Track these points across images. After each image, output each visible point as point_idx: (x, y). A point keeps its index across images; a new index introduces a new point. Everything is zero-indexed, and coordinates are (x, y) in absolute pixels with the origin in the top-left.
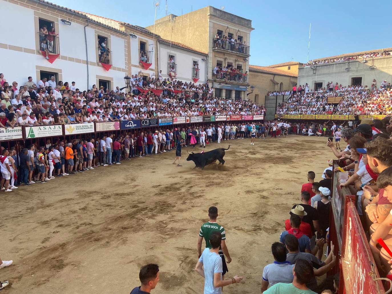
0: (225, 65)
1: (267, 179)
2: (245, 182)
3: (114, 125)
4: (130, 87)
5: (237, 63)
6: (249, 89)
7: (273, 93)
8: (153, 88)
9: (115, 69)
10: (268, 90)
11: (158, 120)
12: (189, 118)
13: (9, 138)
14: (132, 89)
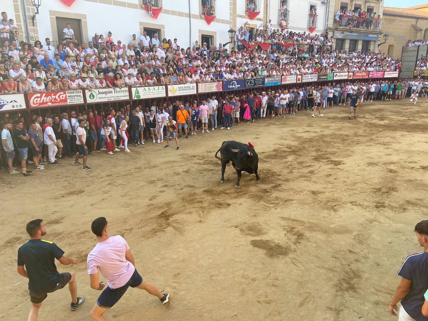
0: (351, 8)
1: (397, 151)
2: (368, 153)
3: (216, 86)
4: (234, 42)
5: (368, 4)
6: (381, 38)
7: (414, 43)
8: (260, 43)
9: (218, 21)
10: (408, 39)
11: (264, 79)
12: (301, 76)
13: (117, 99)
14: (236, 44)
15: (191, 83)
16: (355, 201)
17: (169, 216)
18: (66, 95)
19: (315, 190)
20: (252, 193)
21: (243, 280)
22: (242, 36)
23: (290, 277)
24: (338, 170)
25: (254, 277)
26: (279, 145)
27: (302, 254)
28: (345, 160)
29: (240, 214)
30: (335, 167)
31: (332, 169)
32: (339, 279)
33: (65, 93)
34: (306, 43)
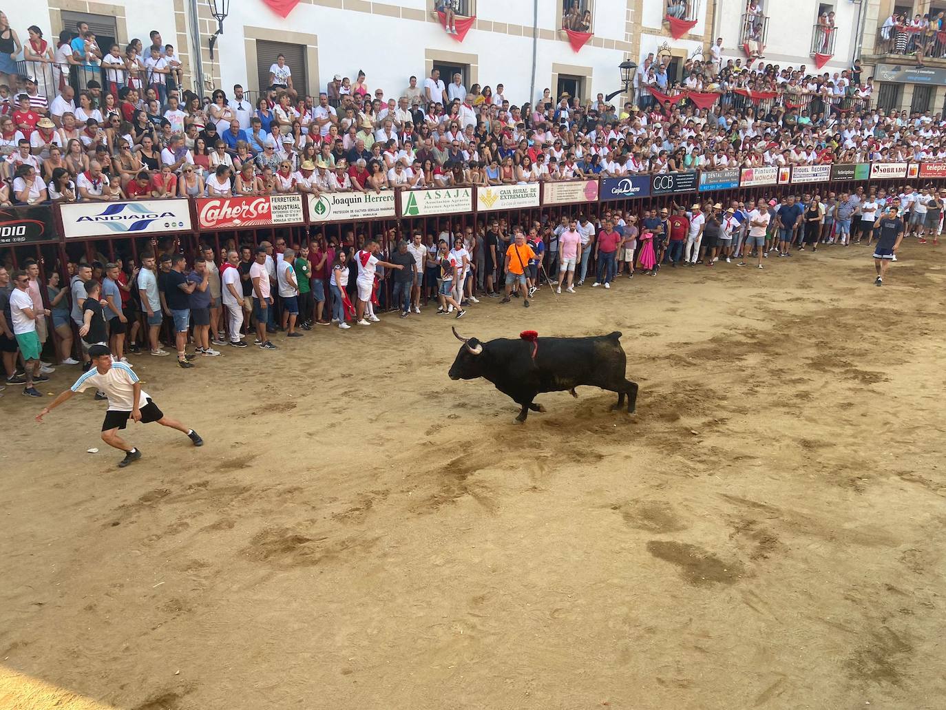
0: (922, 9)
3: (585, 190)
4: (633, 89)
8: (693, 90)
9: (599, 43)
11: (697, 174)
12: (788, 169)
13: (371, 214)
14: (637, 94)
15: (528, 181)
16: (908, 469)
17: (467, 471)
18: (270, 205)
19: (809, 438)
20: (655, 435)
21: (626, 628)
22: (651, 76)
23: (739, 633)
24: (871, 394)
25: (652, 623)
26: (726, 327)
27: (769, 585)
28: (889, 371)
29: (624, 479)
30: (863, 386)
31: (855, 390)
32: (859, 649)
33: (268, 201)
34: (805, 91)
